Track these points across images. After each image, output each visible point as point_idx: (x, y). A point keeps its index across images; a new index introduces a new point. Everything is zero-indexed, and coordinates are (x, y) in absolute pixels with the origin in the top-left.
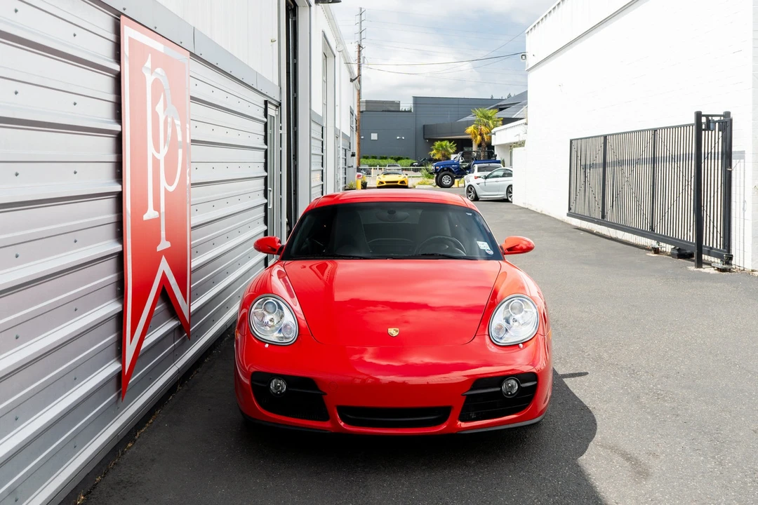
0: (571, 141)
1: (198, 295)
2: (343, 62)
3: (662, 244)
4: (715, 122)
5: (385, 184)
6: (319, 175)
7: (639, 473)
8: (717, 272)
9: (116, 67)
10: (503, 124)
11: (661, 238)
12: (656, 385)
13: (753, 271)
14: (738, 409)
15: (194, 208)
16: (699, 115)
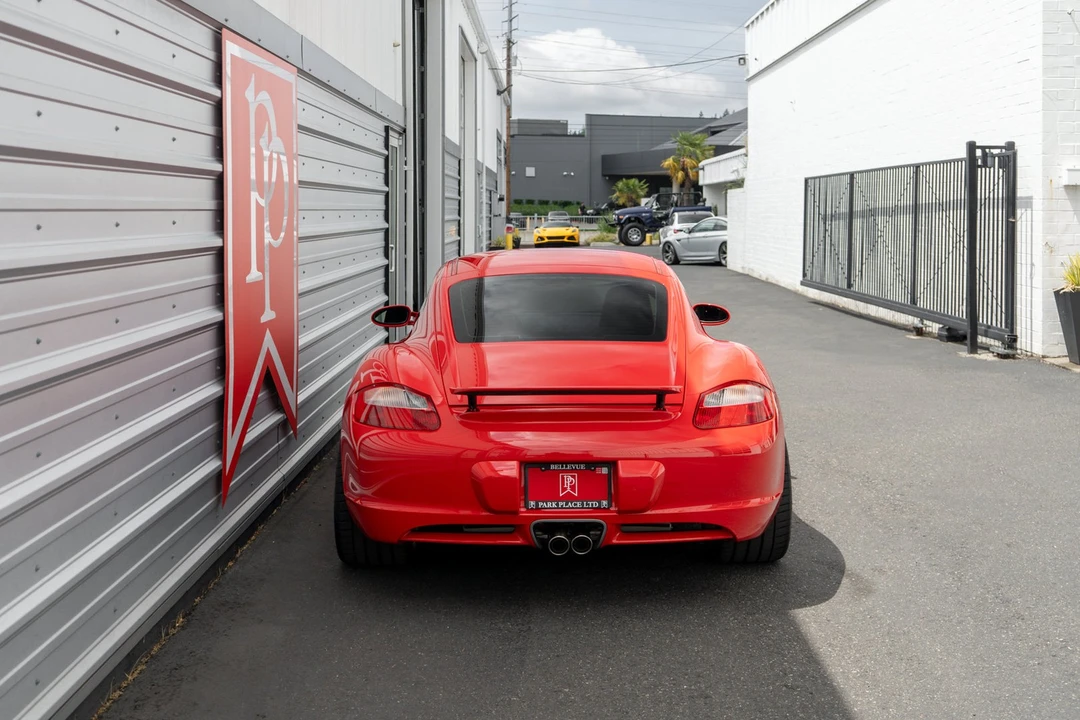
0: (806, 181)
1: (305, 383)
2: (487, 66)
3: (925, 322)
4: (993, 156)
5: (546, 240)
6: (454, 228)
7: (859, 589)
8: (996, 359)
9: (216, 93)
10: (715, 155)
11: (924, 315)
12: (893, 495)
13: (1044, 357)
14: (993, 521)
15: (301, 269)
16: (972, 147)
